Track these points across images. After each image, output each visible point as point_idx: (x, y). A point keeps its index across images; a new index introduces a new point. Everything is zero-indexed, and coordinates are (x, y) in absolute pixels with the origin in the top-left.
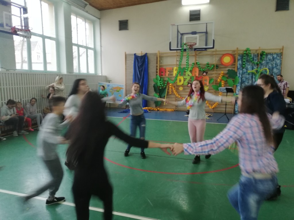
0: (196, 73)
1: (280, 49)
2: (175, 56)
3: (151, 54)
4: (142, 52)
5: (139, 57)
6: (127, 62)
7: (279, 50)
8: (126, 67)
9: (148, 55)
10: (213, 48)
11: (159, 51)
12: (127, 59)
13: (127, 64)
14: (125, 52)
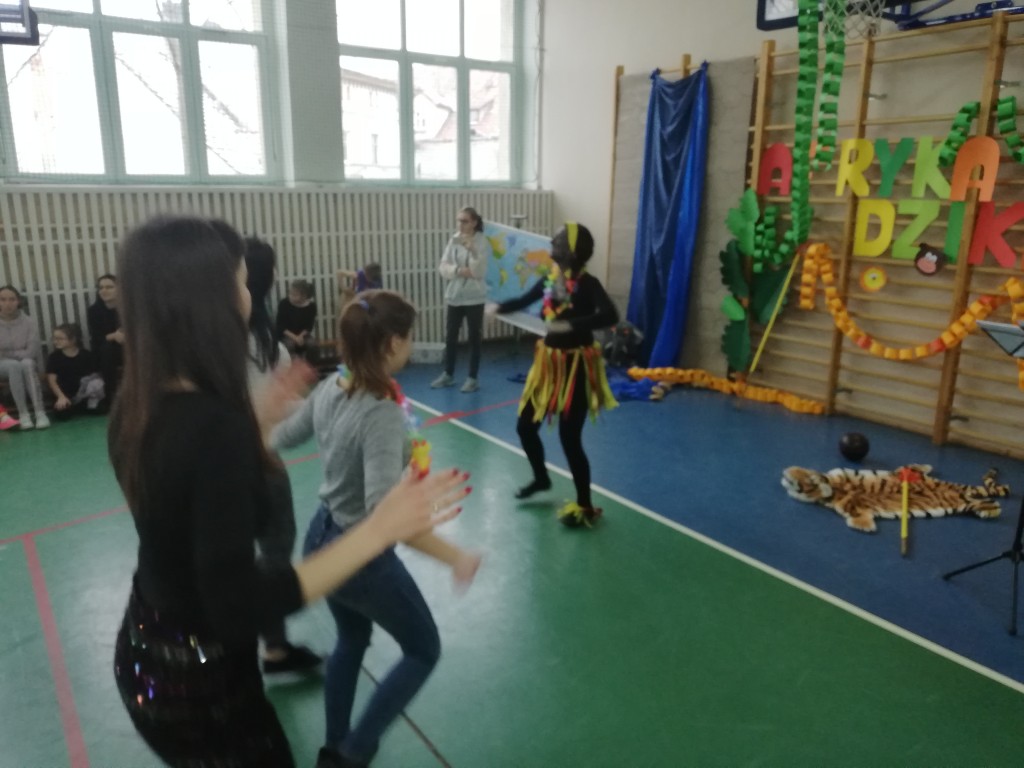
0: (981, 177)
3: (728, 65)
5: (669, 90)
6: (623, 118)
8: (615, 144)
9: (712, 72)
12: (622, 107)
13: (620, 129)
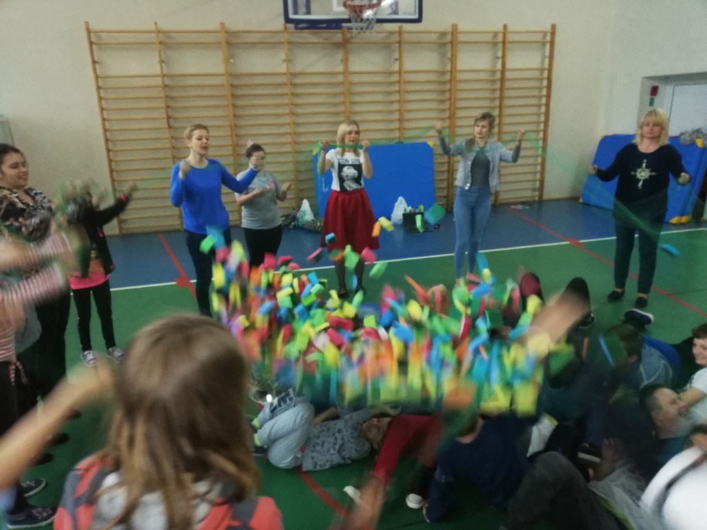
1: (545, 33)
2: (282, 43)
4: (156, 23)
7: (542, 35)
10: (419, 20)
11: (222, 24)
14: (87, 23)
